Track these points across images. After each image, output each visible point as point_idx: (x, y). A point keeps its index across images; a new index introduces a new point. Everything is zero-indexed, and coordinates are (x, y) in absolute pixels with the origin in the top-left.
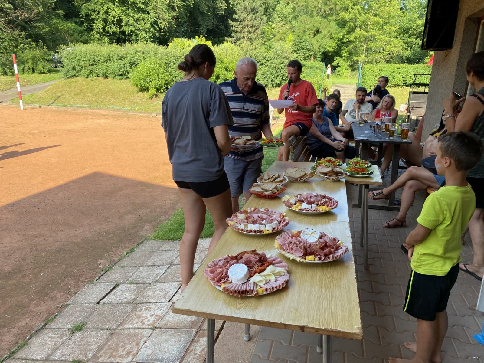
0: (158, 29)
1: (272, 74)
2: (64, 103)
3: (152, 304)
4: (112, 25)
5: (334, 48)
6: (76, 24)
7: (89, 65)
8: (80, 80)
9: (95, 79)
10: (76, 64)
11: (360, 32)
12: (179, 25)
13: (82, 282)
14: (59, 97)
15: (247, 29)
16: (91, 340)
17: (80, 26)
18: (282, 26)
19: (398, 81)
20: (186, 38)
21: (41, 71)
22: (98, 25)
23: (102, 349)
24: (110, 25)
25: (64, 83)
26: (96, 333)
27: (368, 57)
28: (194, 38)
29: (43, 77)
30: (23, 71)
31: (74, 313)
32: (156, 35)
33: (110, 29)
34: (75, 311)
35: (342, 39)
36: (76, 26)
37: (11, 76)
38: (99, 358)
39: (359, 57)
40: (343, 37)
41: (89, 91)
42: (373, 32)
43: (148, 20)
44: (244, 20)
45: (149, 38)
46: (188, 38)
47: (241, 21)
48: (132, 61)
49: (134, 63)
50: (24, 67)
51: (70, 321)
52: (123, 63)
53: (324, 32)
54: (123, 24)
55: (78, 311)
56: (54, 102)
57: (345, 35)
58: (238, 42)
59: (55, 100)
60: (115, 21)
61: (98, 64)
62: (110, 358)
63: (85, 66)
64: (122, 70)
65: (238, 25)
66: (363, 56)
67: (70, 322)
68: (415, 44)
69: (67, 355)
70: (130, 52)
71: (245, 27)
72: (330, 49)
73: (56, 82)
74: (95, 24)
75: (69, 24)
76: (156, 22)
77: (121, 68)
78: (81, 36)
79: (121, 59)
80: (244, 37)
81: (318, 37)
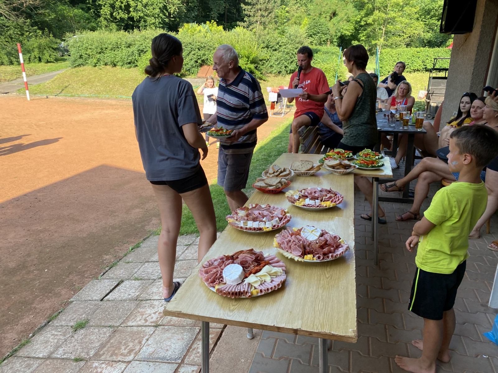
0: (167, 14)
1: (286, 60)
2: (72, 93)
3: (156, 301)
4: (120, 11)
5: (351, 31)
6: (83, 10)
7: (97, 53)
8: (87, 69)
9: (103, 68)
10: (83, 52)
11: (379, 14)
12: (189, 9)
13: (87, 278)
14: (66, 87)
15: (260, 13)
16: (93, 337)
17: (87, 13)
18: (297, 9)
19: (418, 65)
20: (196, 23)
21: (47, 60)
22: (106, 11)
23: (104, 347)
24: (118, 11)
25: (71, 73)
26: (99, 331)
27: (387, 40)
28: (205, 23)
29: (50, 66)
30: (30, 61)
31: (77, 310)
32: (165, 21)
33: (118, 15)
34: (78, 309)
35: (360, 22)
36: (83, 12)
37: (17, 66)
38: (101, 356)
39: (377, 41)
40: (361, 19)
41: (97, 80)
42: (392, 14)
43: (157, 5)
44: (257, 4)
45: (159, 24)
46: (199, 23)
47: (254, 5)
48: (141, 48)
49: (142, 51)
50: (30, 56)
51: (73, 318)
52: (131, 51)
53: (341, 15)
54: (131, 9)
55: (82, 308)
56: (61, 92)
57: (363, 17)
58: (251, 27)
59: (63, 90)
60: (123, 6)
61: (105, 52)
62: (111, 356)
63: (92, 54)
64: (130, 58)
65: (251, 9)
66: (382, 40)
67: (73, 320)
68: (437, 26)
69: (69, 353)
70: (139, 39)
71: (258, 11)
72: (347, 33)
73: (63, 72)
74: (102, 10)
75: (76, 10)
76: (165, 7)
77: (129, 56)
78: (89, 23)
79: (129, 47)
80: (257, 21)
81: (335, 20)
